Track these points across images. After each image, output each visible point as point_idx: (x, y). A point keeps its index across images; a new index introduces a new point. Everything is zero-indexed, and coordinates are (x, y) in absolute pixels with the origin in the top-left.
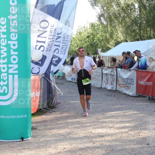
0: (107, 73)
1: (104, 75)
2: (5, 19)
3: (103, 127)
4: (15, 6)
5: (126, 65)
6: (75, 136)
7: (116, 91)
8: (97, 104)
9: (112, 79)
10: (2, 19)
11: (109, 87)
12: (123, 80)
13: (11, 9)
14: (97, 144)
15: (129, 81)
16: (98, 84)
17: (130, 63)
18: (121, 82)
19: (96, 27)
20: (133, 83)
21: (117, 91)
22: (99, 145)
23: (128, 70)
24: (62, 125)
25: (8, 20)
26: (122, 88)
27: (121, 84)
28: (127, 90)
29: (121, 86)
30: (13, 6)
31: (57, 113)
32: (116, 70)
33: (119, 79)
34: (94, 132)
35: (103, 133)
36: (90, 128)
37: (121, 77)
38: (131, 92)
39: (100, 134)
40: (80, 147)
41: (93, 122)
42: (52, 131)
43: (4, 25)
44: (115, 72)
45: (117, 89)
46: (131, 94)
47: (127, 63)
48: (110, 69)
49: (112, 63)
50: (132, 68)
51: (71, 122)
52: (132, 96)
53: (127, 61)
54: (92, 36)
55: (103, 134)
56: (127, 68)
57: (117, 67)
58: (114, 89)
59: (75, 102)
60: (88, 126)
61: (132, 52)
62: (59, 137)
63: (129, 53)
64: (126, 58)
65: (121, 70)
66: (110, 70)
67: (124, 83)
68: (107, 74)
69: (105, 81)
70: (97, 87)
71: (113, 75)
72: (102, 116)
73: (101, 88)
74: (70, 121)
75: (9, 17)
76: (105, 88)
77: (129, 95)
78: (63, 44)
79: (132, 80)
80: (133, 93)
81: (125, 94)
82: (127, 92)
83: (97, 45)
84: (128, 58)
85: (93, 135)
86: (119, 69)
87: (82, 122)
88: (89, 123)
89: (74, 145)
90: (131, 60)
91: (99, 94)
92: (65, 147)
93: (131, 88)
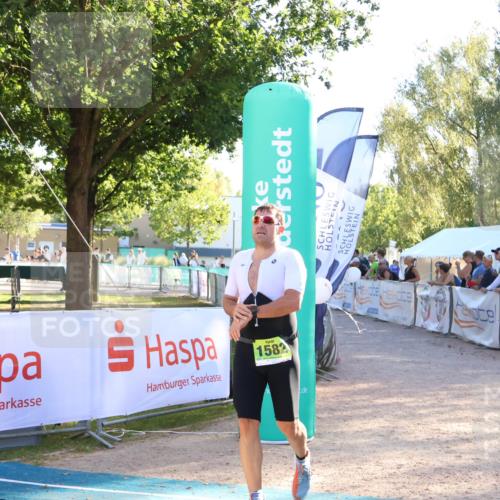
0: (428, 296)
1: (419, 300)
2: (267, 184)
3: (460, 420)
4: (287, 158)
5: (473, 280)
6: (407, 438)
7: (450, 334)
8: (420, 363)
9: (441, 310)
10: (260, 183)
11: (433, 326)
12: (466, 312)
13: (278, 164)
14: (467, 460)
15: (484, 316)
16: (405, 319)
17: (485, 276)
18: (461, 317)
19: (380, 195)
20: (491, 319)
21: (453, 334)
22: (471, 462)
23: (479, 292)
24: (366, 411)
25: (273, 187)
26: (464, 330)
27: (462, 322)
28: (478, 333)
29: (462, 324)
30: (282, 158)
31: (343, 381)
32: (451, 290)
33: (458, 310)
34: (446, 429)
35: (465, 433)
36: (431, 419)
37: (463, 305)
38: (487, 339)
39: (461, 436)
40: (431, 463)
41: (433, 406)
42: (350, 423)
43: (264, 196)
44: (447, 293)
45: (452, 331)
46: (487, 343)
47: (477, 276)
48: (434, 286)
49: (439, 275)
50: (489, 287)
51: (383, 405)
52: (489, 348)
53: (475, 271)
54: (371, 214)
55: (468, 436)
56: (476, 287)
57: (450, 284)
58: (446, 331)
59: (369, 357)
60: (426, 416)
61: (488, 253)
62: (373, 439)
63: (480, 254)
64: (474, 265)
65: (461, 291)
66: (436, 288)
67: (469, 319)
68: (426, 299)
69: (422, 313)
70: (403, 325)
71: (443, 301)
72: (445, 392)
73: (412, 327)
74: (380, 401)
75: (275, 181)
76: (422, 328)
77: (481, 346)
78: (347, 234)
79: (491, 314)
80: (491, 341)
81: (472, 343)
82: (478, 339)
83: (383, 232)
84: (478, 263)
85: (445, 436)
86: (457, 289)
87: (408, 405)
88: (424, 407)
89: (417, 459)
90: (484, 269)
91: (413, 340)
92: (398, 462)
93: (487, 330)
